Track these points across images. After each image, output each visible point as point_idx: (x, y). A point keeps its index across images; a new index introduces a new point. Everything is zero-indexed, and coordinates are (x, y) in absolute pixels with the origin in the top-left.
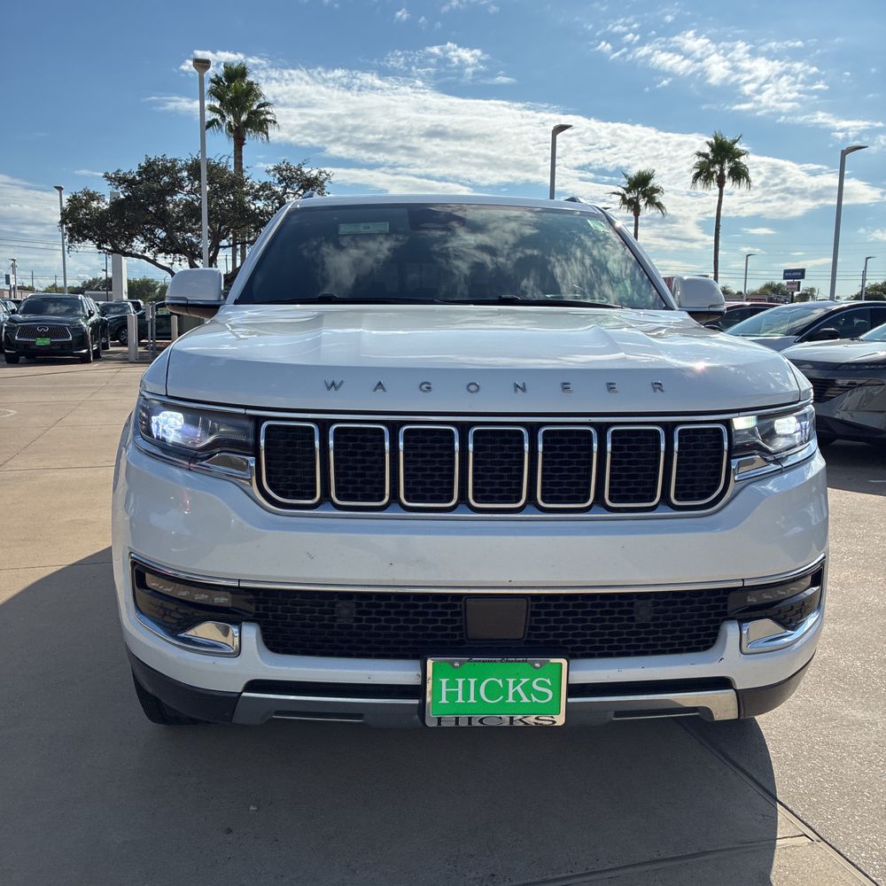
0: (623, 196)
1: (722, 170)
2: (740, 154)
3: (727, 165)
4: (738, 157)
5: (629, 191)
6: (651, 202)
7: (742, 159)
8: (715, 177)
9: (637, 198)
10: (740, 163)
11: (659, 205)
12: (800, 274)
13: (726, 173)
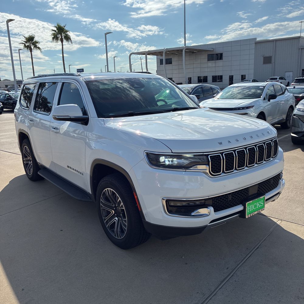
0: (25, 44)
1: (62, 37)
2: (67, 31)
3: (63, 35)
4: (66, 32)
5: (26, 42)
6: (36, 47)
7: (68, 33)
8: (59, 38)
9: (30, 45)
10: (67, 34)
11: (39, 48)
12: (82, 70)
13: (63, 37)
